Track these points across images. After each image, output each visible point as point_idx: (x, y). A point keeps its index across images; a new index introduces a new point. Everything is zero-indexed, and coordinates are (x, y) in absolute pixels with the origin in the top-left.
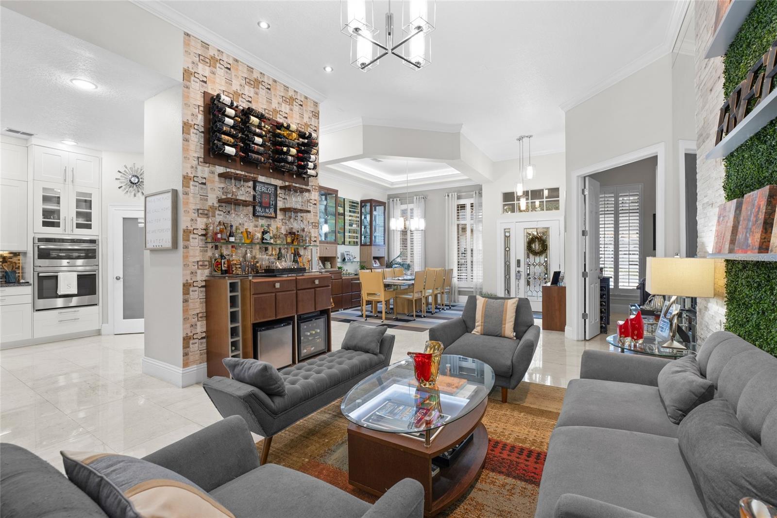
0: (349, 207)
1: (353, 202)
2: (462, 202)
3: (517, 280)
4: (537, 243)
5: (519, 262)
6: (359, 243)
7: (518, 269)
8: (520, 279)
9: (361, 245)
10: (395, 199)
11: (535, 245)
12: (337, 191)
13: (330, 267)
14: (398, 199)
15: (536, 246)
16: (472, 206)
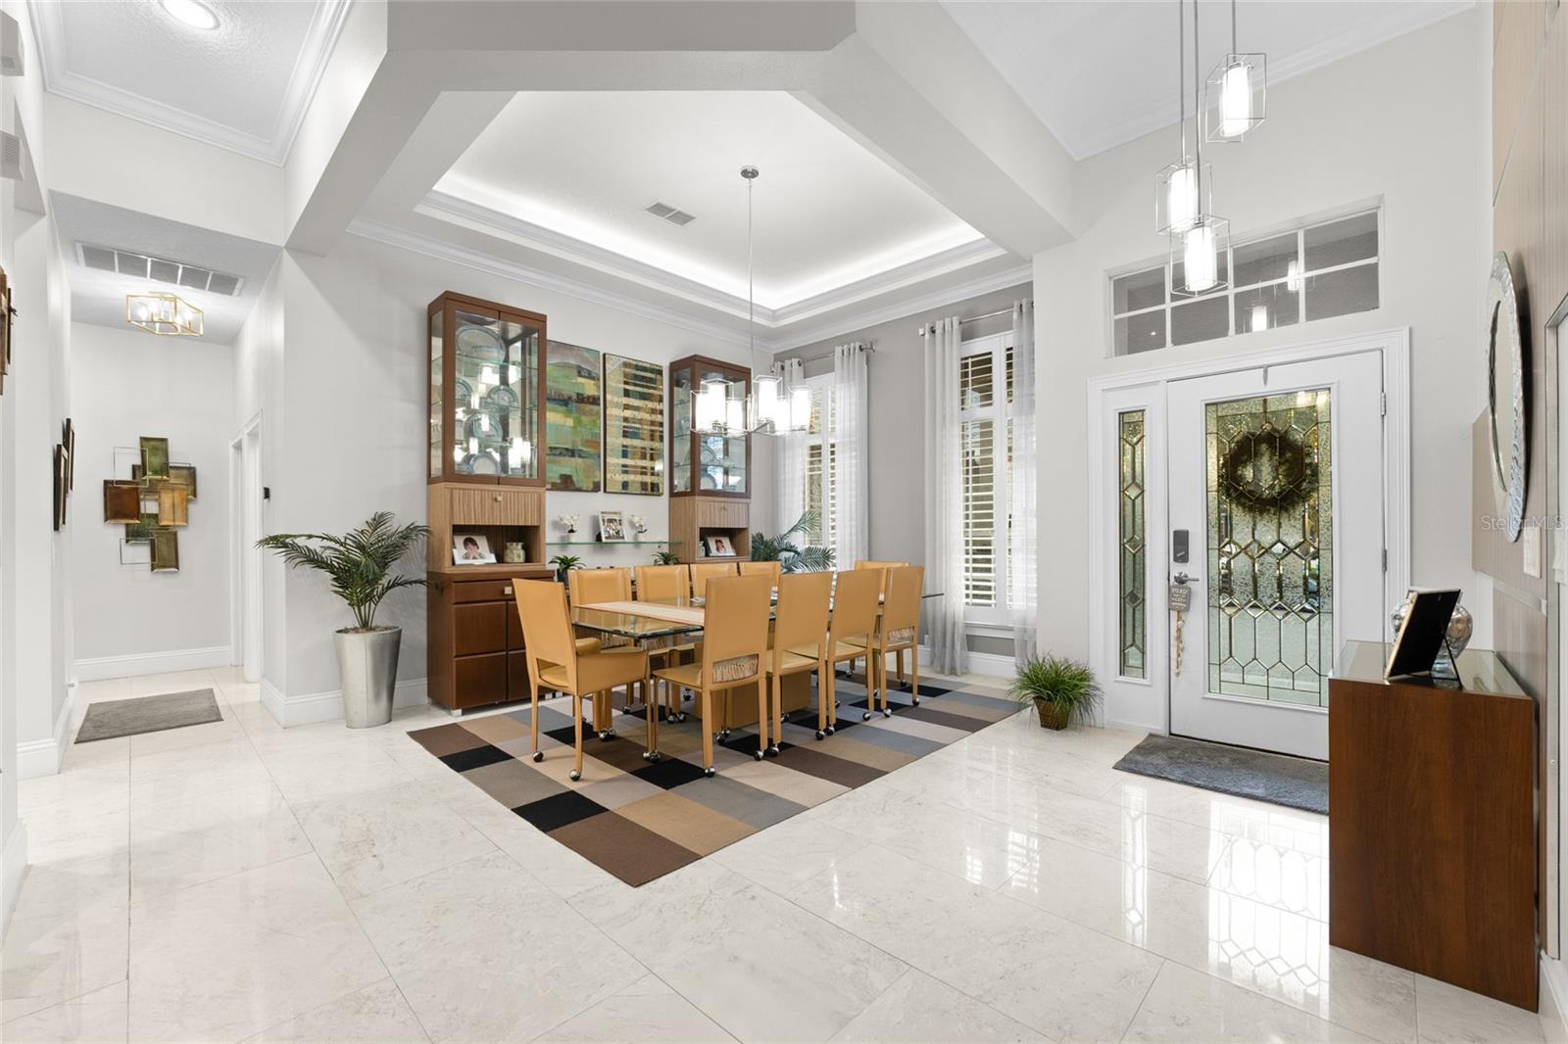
0: (623, 379)
1: (637, 368)
2: (978, 346)
3: (1174, 614)
4: (1265, 459)
5: (1181, 540)
6: (665, 488)
7: (1177, 569)
8: (1187, 609)
9: (673, 494)
10: (787, 363)
11: (1257, 471)
12: (541, 320)
13: (522, 559)
14: (795, 361)
15: (1263, 474)
16: (1009, 357)
